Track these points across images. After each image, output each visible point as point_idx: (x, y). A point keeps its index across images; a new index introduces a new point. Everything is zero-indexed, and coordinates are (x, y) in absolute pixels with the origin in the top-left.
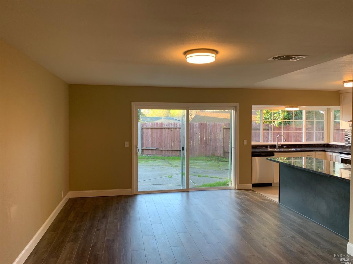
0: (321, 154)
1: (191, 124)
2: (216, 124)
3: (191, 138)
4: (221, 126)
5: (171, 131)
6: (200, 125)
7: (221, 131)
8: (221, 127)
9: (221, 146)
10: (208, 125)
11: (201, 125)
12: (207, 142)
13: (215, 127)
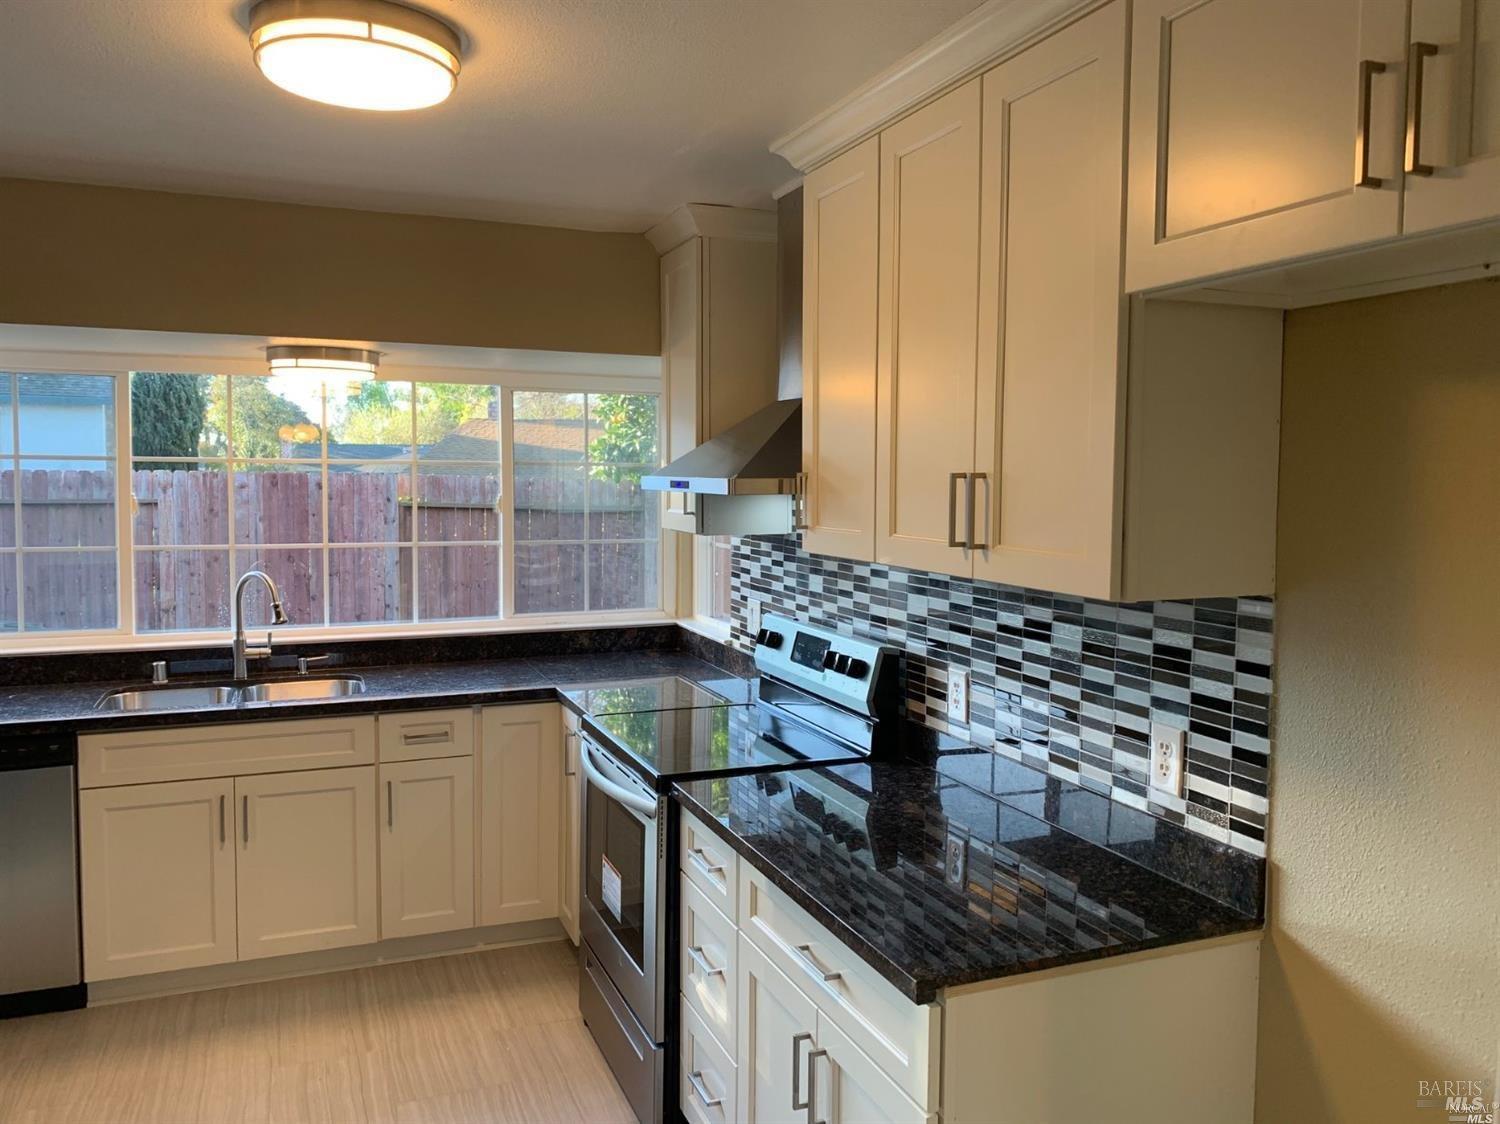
0: (535, 723)
1: (215, 481)
2: (360, 481)
3: (216, 565)
4: (388, 490)
5: (98, 521)
6: (268, 484)
7: (386, 522)
8: (389, 500)
9: (387, 606)
10: (312, 486)
11: (274, 484)
12: (308, 585)
13: (356, 499)
